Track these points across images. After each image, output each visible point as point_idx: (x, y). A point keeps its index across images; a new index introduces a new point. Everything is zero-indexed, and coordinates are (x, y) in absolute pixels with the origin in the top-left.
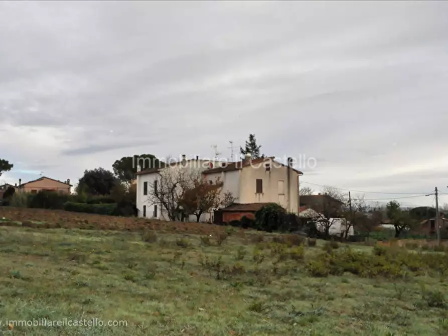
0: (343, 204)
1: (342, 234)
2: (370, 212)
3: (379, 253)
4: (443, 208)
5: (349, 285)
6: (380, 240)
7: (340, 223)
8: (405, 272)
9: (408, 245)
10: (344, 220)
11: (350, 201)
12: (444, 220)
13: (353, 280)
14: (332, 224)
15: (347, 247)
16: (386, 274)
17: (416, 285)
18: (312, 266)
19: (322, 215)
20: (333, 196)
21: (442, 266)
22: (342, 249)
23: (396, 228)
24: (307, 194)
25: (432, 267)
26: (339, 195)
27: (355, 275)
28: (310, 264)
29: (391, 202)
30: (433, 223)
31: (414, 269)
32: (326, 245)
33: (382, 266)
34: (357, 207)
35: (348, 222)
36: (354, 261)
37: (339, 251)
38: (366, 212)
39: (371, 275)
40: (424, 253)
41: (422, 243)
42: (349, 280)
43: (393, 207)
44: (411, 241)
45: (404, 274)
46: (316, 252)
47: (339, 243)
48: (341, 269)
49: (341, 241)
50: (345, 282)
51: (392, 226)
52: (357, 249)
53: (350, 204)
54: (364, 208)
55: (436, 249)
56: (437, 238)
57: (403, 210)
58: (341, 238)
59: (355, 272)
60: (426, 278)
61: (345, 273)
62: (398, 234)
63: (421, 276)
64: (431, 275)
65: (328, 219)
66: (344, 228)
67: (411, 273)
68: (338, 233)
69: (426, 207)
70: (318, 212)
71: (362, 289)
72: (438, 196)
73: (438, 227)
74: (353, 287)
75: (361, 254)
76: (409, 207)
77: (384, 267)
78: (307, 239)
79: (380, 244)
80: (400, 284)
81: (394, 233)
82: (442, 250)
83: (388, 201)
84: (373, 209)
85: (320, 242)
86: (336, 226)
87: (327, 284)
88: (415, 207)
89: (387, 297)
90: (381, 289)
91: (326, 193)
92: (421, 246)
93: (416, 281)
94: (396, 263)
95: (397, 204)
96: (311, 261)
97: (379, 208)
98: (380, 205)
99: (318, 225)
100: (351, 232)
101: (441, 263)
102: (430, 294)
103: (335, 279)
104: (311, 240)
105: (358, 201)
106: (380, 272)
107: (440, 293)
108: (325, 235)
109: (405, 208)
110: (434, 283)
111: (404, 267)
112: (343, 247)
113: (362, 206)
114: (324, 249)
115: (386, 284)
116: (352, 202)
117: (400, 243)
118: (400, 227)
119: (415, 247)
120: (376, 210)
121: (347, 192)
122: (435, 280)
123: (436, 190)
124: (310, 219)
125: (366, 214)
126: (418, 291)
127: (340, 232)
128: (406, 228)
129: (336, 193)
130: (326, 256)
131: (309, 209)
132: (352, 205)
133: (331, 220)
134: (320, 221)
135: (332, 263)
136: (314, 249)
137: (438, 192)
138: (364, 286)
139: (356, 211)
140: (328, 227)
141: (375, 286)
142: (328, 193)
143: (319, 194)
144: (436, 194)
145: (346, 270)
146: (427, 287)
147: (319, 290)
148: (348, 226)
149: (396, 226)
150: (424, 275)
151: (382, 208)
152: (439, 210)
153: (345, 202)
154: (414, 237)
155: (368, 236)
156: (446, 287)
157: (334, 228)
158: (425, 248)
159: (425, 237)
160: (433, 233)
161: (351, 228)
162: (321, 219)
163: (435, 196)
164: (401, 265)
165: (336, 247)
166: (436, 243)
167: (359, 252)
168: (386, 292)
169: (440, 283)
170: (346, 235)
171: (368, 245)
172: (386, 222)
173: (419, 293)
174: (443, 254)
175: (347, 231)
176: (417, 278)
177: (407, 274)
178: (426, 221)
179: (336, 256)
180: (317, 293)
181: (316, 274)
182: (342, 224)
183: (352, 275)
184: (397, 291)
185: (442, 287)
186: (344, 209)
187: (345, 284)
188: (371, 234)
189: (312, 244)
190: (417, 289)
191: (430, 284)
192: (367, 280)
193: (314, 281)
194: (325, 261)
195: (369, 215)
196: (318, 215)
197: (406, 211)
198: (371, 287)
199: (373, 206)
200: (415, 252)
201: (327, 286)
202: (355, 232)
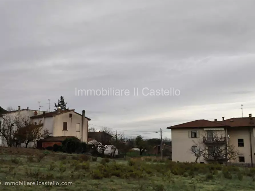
0: (112, 137)
1: (112, 154)
2: (127, 141)
3: (131, 164)
4: (164, 139)
5: (114, 183)
6: (132, 157)
7: (111, 148)
8: (144, 175)
9: (146, 160)
10: (113, 146)
11: (116, 135)
12: (165, 146)
13: (117, 180)
14: (106, 148)
15: (114, 161)
16: (134, 176)
17: (150, 182)
18: (94, 173)
19: (101, 143)
20: (107, 133)
21: (163, 170)
22: (111, 162)
23: (141, 150)
24: (93, 131)
25: (158, 171)
26: (110, 132)
27: (118, 178)
28: (93, 172)
29: (138, 136)
30: (159, 147)
31: (149, 173)
32: (103, 160)
33: (132, 171)
34: (120, 139)
35: (115, 147)
36: (117, 169)
37: (109, 164)
38: (125, 142)
39: (127, 177)
40: (154, 163)
41: (153, 158)
42: (114, 180)
43: (139, 139)
44: (148, 157)
45: (144, 176)
46: (96, 164)
47: (110, 159)
48: (110, 174)
49: (111, 158)
50: (112, 181)
51: (138, 149)
52: (120, 163)
53: (116, 137)
54: (123, 140)
55: (161, 162)
56: (161, 155)
57: (144, 140)
58: (111, 156)
59: (118, 175)
60: (155, 177)
61: (112, 177)
62: (141, 153)
63: (153, 177)
64: (158, 176)
65: (104, 145)
66: (113, 151)
67: (147, 175)
68: (109, 154)
69: (156, 139)
70: (98, 141)
71: (121, 185)
72: (162, 133)
73: (162, 149)
74: (116, 184)
75: (121, 165)
76: (147, 138)
77: (133, 172)
78: (92, 157)
79: (132, 159)
80: (142, 181)
81: (140, 153)
82: (163, 162)
83: (137, 136)
84: (128, 140)
85: (99, 159)
86: (108, 149)
87: (102, 183)
88: (150, 139)
89: (135, 189)
90: (131, 185)
91: (103, 131)
92: (153, 160)
93: (150, 179)
94: (140, 170)
95: (141, 137)
96: (94, 170)
97: (132, 139)
98: (132, 138)
99: (98, 149)
100: (117, 153)
101: (163, 169)
102: (157, 186)
103: (107, 180)
104: (94, 157)
105: (120, 136)
106: (131, 175)
107: (162, 185)
108: (102, 155)
109: (145, 139)
110: (159, 180)
111: (144, 172)
112: (112, 161)
113: (123, 138)
114: (101, 163)
115: (134, 182)
116: (117, 136)
117: (142, 158)
118: (143, 150)
119: (150, 160)
120: (130, 140)
121: (115, 130)
122: (160, 179)
123: (161, 130)
124: (94, 145)
125: (125, 143)
126: (151, 185)
127: (110, 153)
128: (145, 150)
129: (109, 131)
130: (102, 167)
131: (94, 140)
132: (117, 138)
133: (106, 146)
134: (99, 147)
135: (105, 171)
136: (96, 163)
137: (162, 131)
138: (122, 183)
139: (119, 141)
140: (104, 150)
141: (128, 183)
142: (104, 131)
143: (100, 131)
144: (161, 132)
145: (113, 175)
146: (156, 182)
147: (97, 187)
148: (115, 149)
149: (140, 149)
150: (154, 176)
151: (133, 139)
152: (162, 140)
153: (114, 136)
154: (149, 155)
155: (125, 155)
156: (165, 182)
157: (107, 151)
158: (155, 161)
159: (155, 155)
160: (159, 153)
161: (117, 151)
162: (100, 145)
163: (160, 133)
164: (142, 171)
165: (108, 161)
166: (161, 158)
167: (120, 164)
168: (134, 186)
169: (162, 180)
170: (114, 154)
171: (125, 160)
172: (135, 147)
173: (151, 186)
174: (164, 164)
175: (114, 152)
176: (150, 178)
177: (145, 175)
178: (155, 146)
179: (108, 166)
180: (96, 189)
181: (96, 177)
182: (112, 148)
183: (116, 177)
184: (140, 185)
185: (163, 182)
186: (113, 140)
187: (112, 183)
188: (127, 153)
189: (95, 160)
190: (151, 184)
191: (157, 181)
192: (124, 180)
193: (95, 181)
194: (101, 170)
195: (126, 143)
196: (98, 143)
197: (146, 141)
198: (126, 183)
199: (129, 138)
200: (150, 163)
201: (102, 184)
202: (119, 153)
